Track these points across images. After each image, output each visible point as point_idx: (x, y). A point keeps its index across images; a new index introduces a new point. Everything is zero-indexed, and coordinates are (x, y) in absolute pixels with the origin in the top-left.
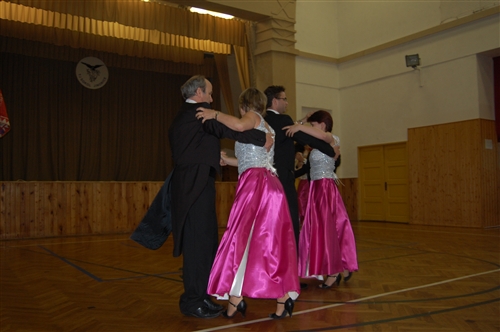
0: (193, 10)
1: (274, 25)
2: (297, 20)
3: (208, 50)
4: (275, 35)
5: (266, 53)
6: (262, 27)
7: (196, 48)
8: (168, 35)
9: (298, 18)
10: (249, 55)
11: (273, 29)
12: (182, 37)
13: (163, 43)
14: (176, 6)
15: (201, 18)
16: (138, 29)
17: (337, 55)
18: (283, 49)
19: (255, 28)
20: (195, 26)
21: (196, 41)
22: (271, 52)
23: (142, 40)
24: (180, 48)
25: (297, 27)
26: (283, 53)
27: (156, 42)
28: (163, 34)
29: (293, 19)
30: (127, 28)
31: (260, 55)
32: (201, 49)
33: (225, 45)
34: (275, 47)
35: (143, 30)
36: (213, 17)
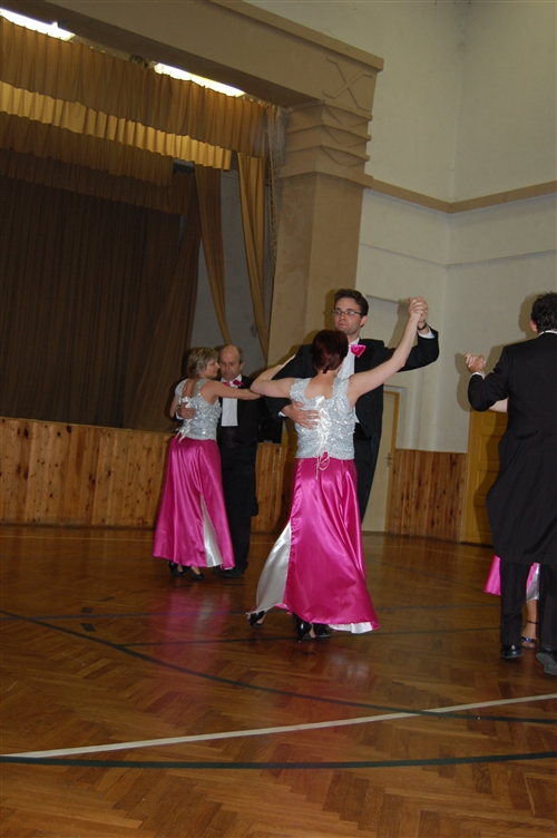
0: (161, 68)
1: (327, 119)
2: (375, 112)
3: (184, 157)
4: (327, 141)
5: (303, 176)
6: (300, 120)
7: (160, 150)
8: (103, 116)
9: (377, 110)
10: (267, 176)
11: (323, 127)
12: (131, 125)
13: (91, 131)
14: (126, 57)
15: (176, 87)
16: (40, 98)
17: (450, 196)
18: (340, 172)
19: (287, 122)
20: (163, 104)
21: (161, 135)
22: (314, 174)
23: (47, 120)
24: (125, 146)
25: (372, 128)
26: (338, 179)
27: (76, 128)
28: (92, 113)
29: (369, 111)
30: (18, 91)
31: (291, 179)
32: (170, 152)
33: (220, 151)
34: (323, 165)
35: (50, 101)
36: (202, 89)
